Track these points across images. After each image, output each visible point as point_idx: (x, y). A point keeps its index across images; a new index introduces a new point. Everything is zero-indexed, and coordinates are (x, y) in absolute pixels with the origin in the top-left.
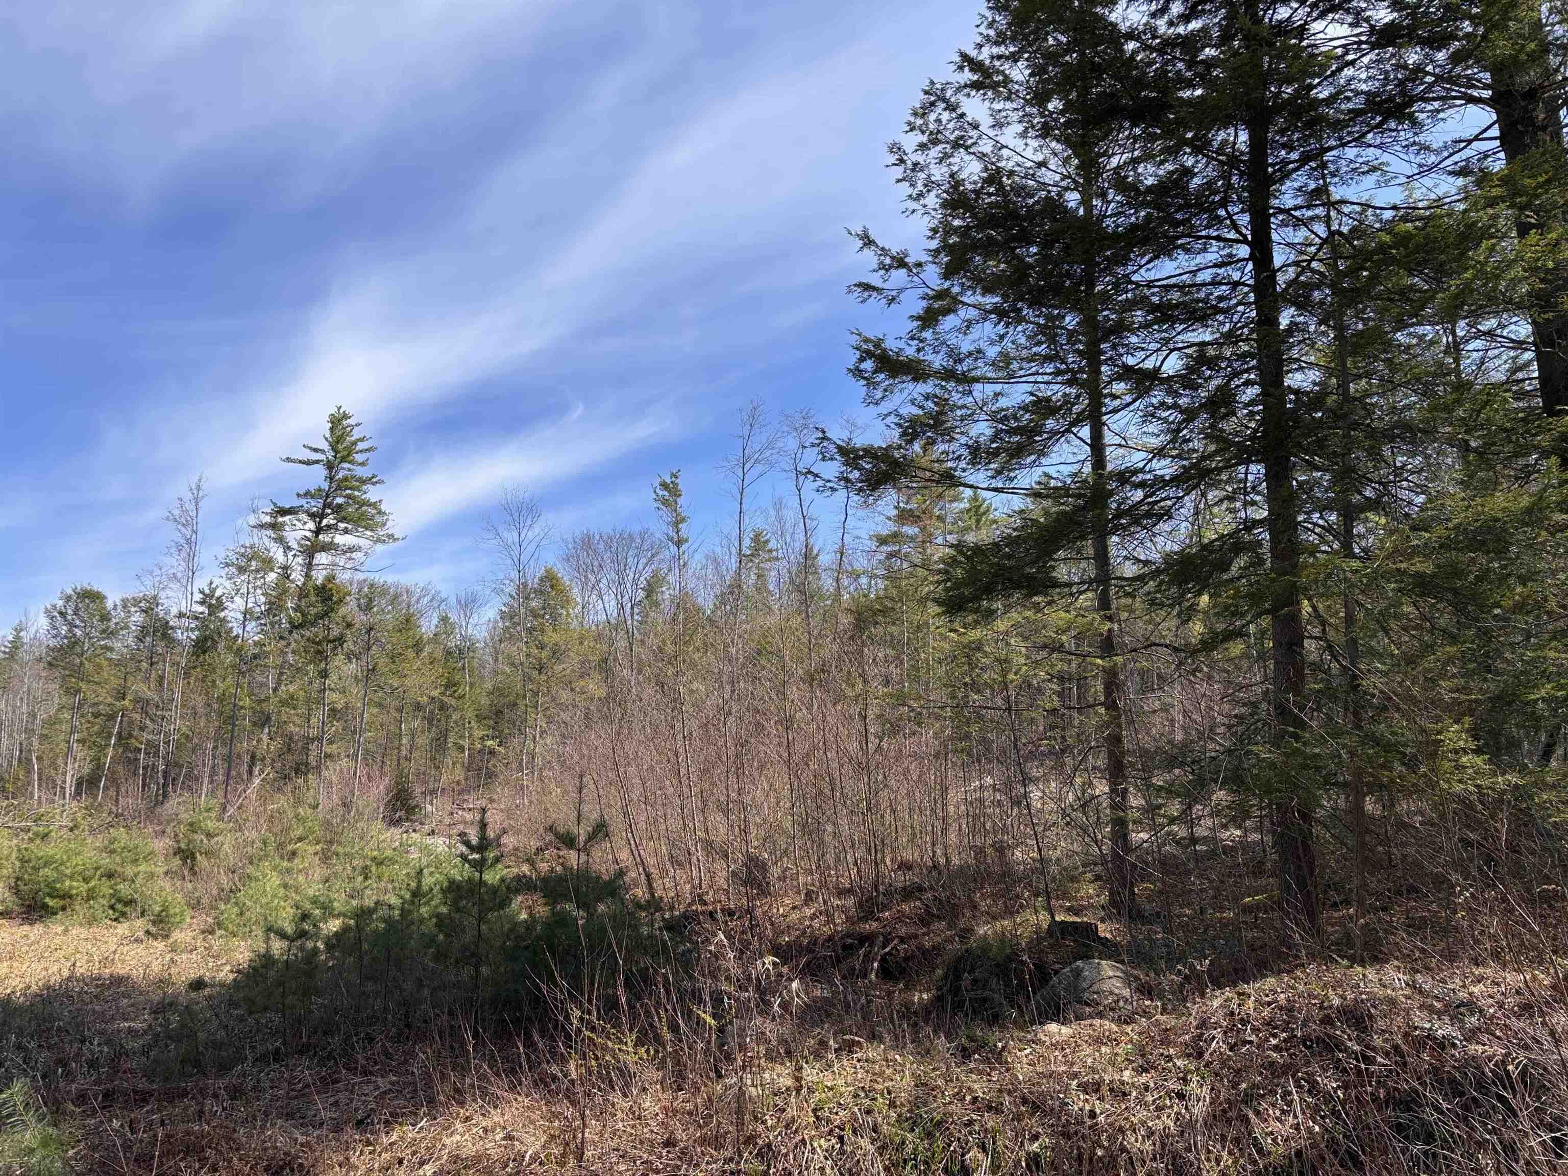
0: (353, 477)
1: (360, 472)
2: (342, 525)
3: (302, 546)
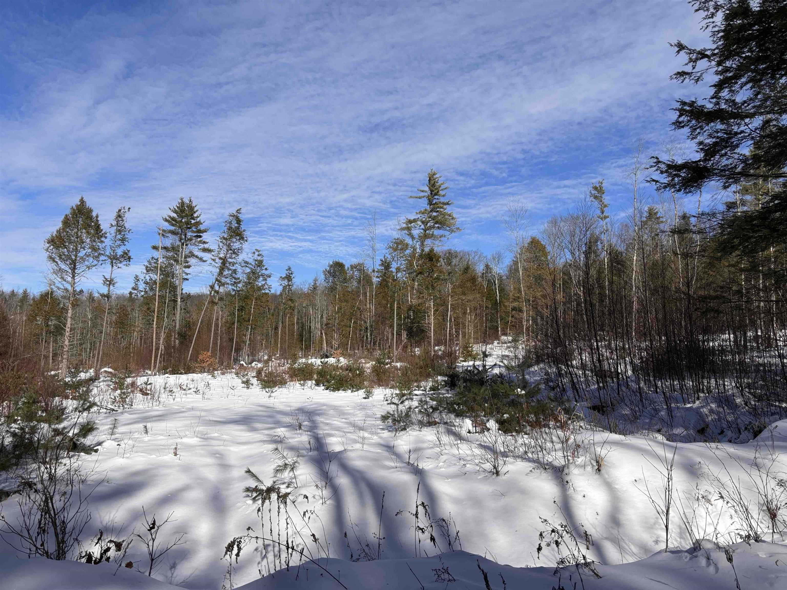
0: (440, 202)
1: (442, 200)
2: (437, 225)
3: (419, 237)
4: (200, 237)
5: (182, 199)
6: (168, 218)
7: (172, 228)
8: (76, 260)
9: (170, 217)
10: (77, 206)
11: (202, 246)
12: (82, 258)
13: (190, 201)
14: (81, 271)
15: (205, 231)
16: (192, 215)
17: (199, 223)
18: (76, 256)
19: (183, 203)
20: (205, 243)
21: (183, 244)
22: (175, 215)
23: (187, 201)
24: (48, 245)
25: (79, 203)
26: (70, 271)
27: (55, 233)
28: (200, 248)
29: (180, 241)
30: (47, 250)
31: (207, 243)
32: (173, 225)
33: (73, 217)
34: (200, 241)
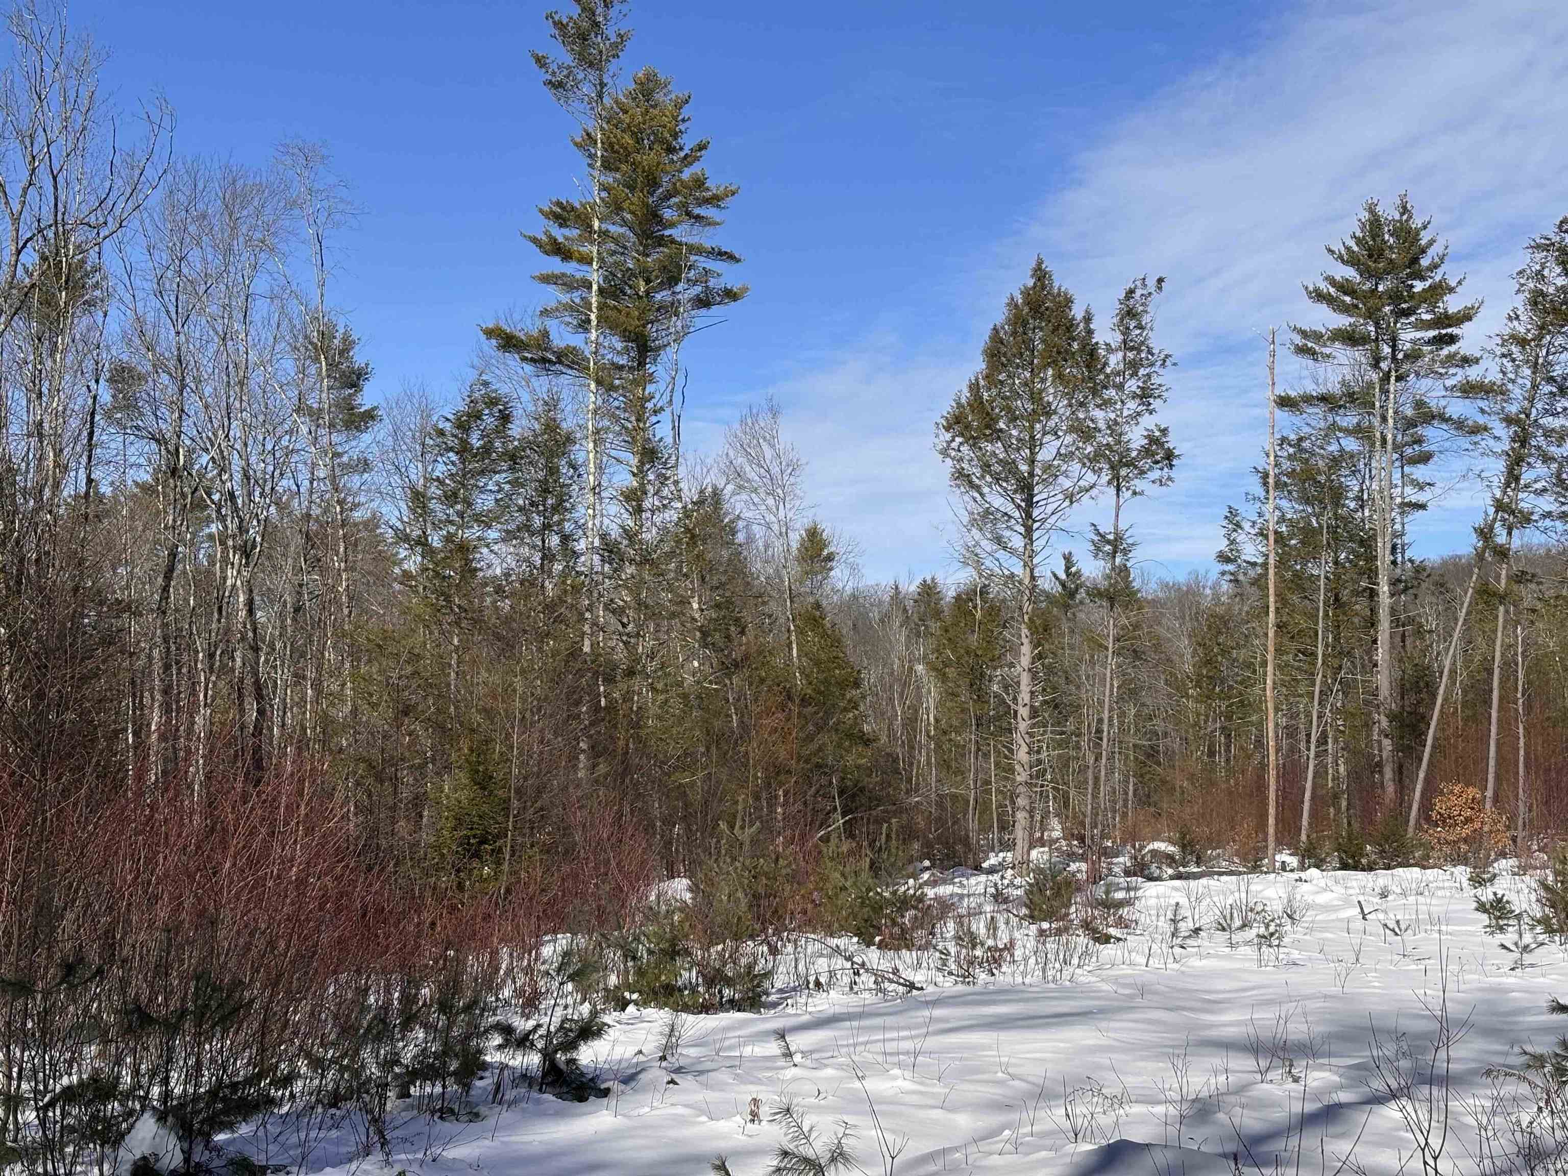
4: (1452, 339)
5: (1371, 210)
6: (1324, 287)
7: (1343, 321)
8: (1031, 474)
9: (1332, 282)
10: (1026, 293)
11: (1458, 376)
12: (1047, 467)
13: (1404, 210)
14: (1050, 509)
15: (1466, 316)
16: (1415, 260)
17: (1439, 290)
18: (1032, 462)
19: (1375, 224)
20: (1466, 361)
21: (1386, 378)
22: (1350, 273)
23: (1389, 212)
24: (948, 436)
25: (1031, 283)
26: (1017, 514)
27: (966, 393)
28: (1449, 383)
29: (1376, 365)
30: (944, 452)
31: (1477, 361)
32: (1346, 309)
33: (1014, 333)
34: (1451, 357)
